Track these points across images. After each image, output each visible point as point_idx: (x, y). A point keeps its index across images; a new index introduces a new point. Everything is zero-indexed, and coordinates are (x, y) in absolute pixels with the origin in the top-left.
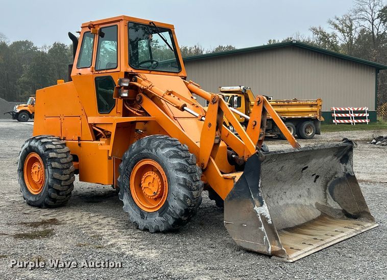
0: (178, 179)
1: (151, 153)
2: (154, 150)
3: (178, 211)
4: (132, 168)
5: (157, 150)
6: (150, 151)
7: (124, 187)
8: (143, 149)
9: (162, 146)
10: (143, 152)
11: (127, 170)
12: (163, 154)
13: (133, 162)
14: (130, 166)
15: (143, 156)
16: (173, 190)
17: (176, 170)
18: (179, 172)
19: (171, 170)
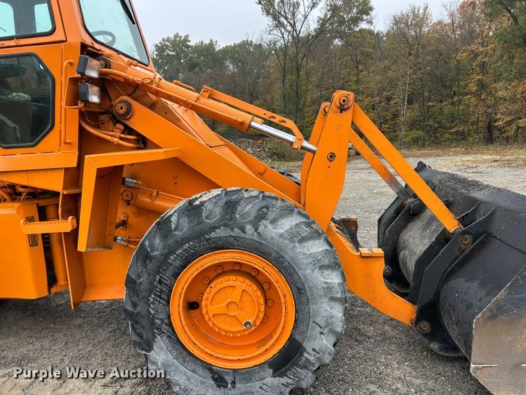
0: (329, 288)
1: (242, 235)
2: (249, 228)
3: (327, 356)
4: (176, 275)
5: (261, 229)
6: (236, 229)
7: (153, 323)
8: (213, 228)
9: (271, 216)
10: (213, 235)
11: (160, 282)
12: (281, 236)
13: (178, 263)
14: (169, 274)
15: (214, 245)
16: (316, 315)
17: (321, 268)
18: (327, 272)
19: (309, 271)
